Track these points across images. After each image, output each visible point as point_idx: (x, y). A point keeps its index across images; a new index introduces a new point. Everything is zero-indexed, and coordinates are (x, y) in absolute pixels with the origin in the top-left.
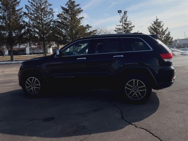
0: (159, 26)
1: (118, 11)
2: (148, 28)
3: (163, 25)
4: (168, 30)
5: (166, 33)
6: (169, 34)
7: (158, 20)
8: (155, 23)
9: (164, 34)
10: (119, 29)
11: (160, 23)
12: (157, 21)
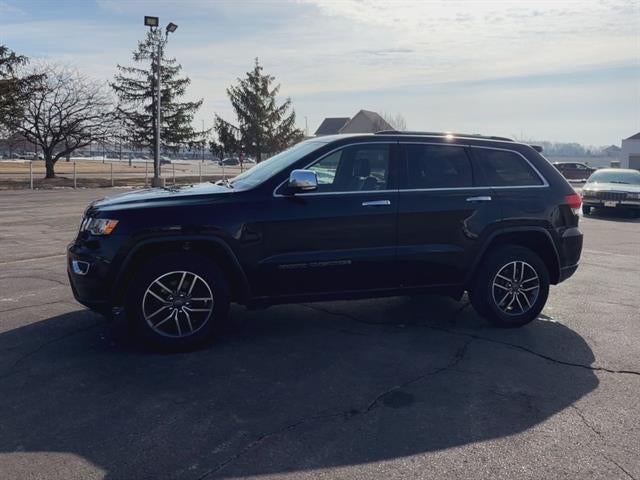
0: (264, 92)
1: (146, 18)
2: (229, 93)
3: (276, 89)
4: (291, 106)
5: (284, 117)
6: (292, 119)
7: (261, 72)
8: (252, 80)
9: (279, 119)
10: (133, 84)
11: (265, 81)
12: (257, 74)
